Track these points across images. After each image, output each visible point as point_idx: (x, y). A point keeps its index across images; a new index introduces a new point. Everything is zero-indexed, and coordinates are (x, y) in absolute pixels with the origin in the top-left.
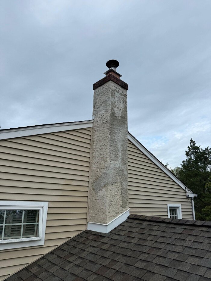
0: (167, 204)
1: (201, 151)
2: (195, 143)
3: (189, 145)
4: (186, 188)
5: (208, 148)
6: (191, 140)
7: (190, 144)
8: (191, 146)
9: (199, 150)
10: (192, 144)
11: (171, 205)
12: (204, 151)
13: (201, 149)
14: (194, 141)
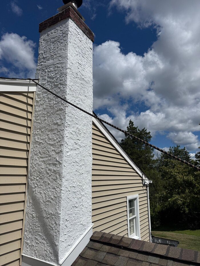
0: (126, 197)
1: (138, 132)
2: (134, 124)
3: (129, 126)
4: (142, 174)
5: (144, 129)
6: (130, 121)
7: (129, 124)
8: (130, 126)
9: (137, 130)
10: (131, 124)
11: (130, 197)
12: (141, 131)
13: (139, 130)
14: (133, 122)
